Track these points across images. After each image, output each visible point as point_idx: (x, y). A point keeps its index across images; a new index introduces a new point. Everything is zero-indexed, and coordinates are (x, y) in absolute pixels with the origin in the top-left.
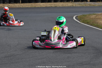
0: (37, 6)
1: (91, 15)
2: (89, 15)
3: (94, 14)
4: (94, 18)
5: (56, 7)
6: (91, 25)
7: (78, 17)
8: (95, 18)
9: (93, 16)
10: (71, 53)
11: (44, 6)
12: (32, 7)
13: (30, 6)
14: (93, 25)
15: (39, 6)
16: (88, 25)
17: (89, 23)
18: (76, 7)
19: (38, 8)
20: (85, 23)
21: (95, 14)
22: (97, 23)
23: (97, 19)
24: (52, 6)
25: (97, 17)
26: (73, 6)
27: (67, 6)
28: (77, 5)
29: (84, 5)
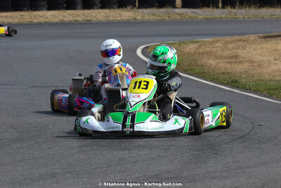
0: (36, 21)
1: (184, 43)
2: (180, 44)
3: (193, 42)
4: (193, 51)
5: (88, 23)
6: (185, 71)
7: (149, 50)
8: (195, 52)
9: (191, 48)
10: (128, 150)
11: (56, 20)
12: (22, 21)
13: (16, 21)
14: (191, 72)
15: (42, 20)
18: (142, 23)
19: (40, 24)
21: (195, 42)
22: (202, 66)
23: (201, 56)
24: (78, 19)
25: (200, 50)
26: (136, 19)
27: (119, 18)
28: (146, 18)
29: (167, 18)
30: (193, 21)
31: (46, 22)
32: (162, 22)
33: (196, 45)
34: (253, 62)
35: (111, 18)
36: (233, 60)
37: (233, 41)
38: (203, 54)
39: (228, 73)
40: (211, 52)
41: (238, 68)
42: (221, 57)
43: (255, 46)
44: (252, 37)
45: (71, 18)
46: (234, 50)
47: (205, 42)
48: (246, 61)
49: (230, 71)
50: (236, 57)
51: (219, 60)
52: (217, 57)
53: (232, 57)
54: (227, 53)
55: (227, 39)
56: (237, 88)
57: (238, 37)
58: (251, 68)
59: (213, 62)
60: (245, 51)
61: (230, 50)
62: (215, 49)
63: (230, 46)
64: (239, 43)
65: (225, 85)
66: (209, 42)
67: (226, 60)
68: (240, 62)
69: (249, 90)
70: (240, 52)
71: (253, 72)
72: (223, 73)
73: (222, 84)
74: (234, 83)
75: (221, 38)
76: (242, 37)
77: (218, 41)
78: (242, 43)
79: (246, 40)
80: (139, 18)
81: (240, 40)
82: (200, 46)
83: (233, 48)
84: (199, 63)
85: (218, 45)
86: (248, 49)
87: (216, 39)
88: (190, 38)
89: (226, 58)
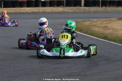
0: (22, 12)
1: (85, 21)
2: (83, 22)
4: (88, 25)
5: (44, 13)
6: (85, 33)
8: (89, 25)
9: (87, 23)
11: (31, 11)
12: (16, 12)
13: (13, 12)
14: (87, 33)
15: (24, 11)
16: (81, 33)
17: (82, 30)
19: (23, 13)
20: (78, 30)
21: (89, 21)
22: (92, 30)
23: (92, 27)
24: (40, 11)
25: (92, 24)
26: (64, 11)
27: (57, 11)
28: (69, 11)
29: (77, 11)
30: (89, 12)
31: (26, 12)
32: (76, 13)
33: (90, 22)
34: (113, 29)
35: (54, 11)
36: (105, 28)
37: (106, 21)
38: (93, 26)
39: (103, 34)
40: (96, 25)
41: (107, 32)
42: (100, 27)
43: (115, 23)
44: (114, 19)
45: (37, 11)
46: (106, 24)
47: (94, 21)
48: (111, 29)
49: (104, 33)
50: (107, 27)
51: (99, 28)
52: (98, 27)
53: (105, 27)
54: (103, 25)
55: (103, 20)
56: (107, 40)
57: (108, 19)
58: (113, 31)
59: (97, 29)
60: (111, 25)
61: (104, 24)
62: (98, 24)
63: (104, 22)
64: (108, 21)
65: (101, 38)
66: (95, 21)
67: (102, 28)
68: (108, 29)
69: (112, 41)
70: (108, 25)
71: (114, 33)
72: (101, 34)
73: (100, 38)
74: (105, 38)
75: (100, 19)
76: (109, 19)
77: (99, 20)
78: (109, 21)
79: (111, 20)
80: (66, 11)
81: (109, 20)
82: (91, 23)
83: (106, 23)
84: (91, 29)
85: (99, 22)
86: (112, 24)
87: (98, 20)
88: (87, 19)
89: (102, 27)
